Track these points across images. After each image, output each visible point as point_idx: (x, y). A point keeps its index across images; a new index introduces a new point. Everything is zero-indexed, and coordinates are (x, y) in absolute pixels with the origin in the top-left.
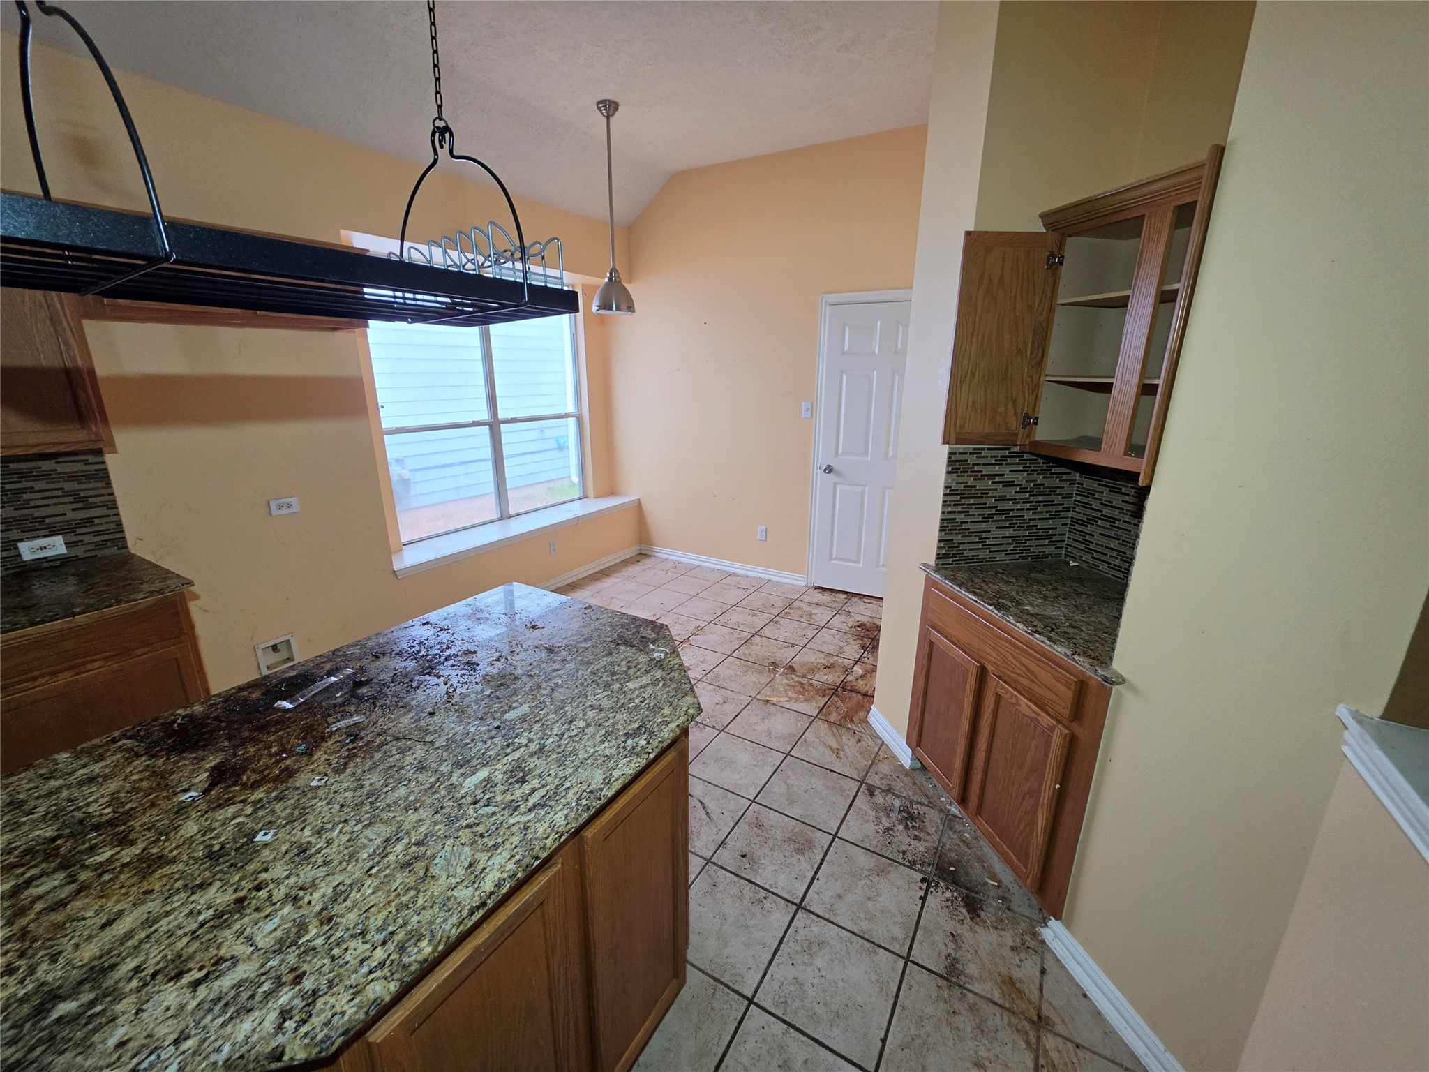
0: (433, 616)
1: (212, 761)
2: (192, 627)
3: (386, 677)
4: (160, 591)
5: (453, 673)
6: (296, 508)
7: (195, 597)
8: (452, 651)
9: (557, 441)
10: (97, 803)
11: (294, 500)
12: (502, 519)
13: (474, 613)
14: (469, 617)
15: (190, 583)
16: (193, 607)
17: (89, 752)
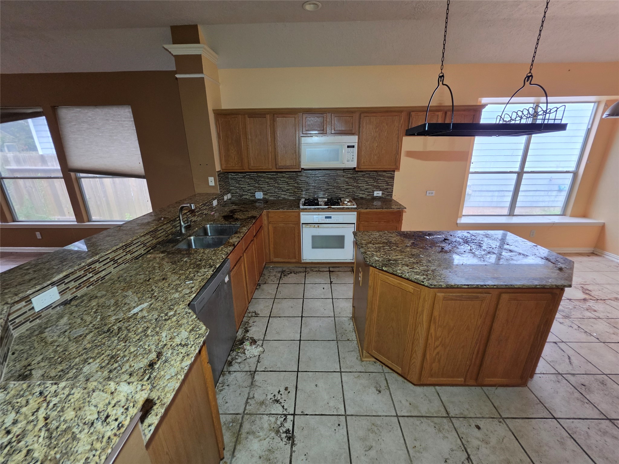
0: (471, 232)
1: (412, 241)
2: (402, 220)
3: (454, 241)
4: (399, 208)
5: (474, 246)
6: (433, 195)
7: (405, 212)
8: (475, 241)
9: (559, 186)
10: (393, 240)
11: (434, 192)
12: (509, 215)
13: (486, 235)
14: (484, 235)
15: (406, 208)
16: (404, 214)
17: (390, 232)
